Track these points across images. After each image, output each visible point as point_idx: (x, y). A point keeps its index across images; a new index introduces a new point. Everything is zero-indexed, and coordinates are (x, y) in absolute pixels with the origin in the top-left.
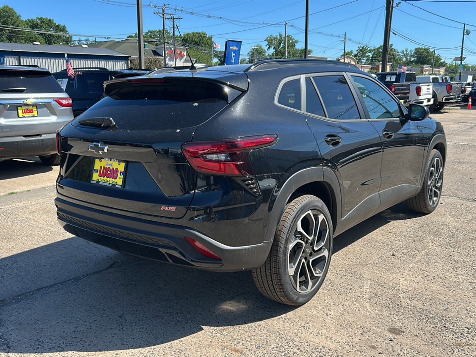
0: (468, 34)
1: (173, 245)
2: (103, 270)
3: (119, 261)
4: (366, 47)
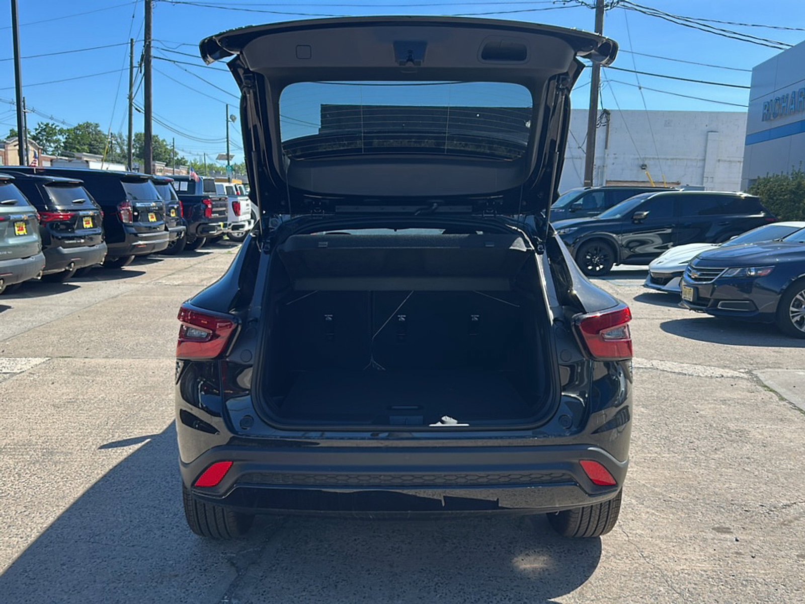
0: (233, 121)
1: (568, 477)
2: (239, 578)
3: (232, 555)
4: (52, 125)
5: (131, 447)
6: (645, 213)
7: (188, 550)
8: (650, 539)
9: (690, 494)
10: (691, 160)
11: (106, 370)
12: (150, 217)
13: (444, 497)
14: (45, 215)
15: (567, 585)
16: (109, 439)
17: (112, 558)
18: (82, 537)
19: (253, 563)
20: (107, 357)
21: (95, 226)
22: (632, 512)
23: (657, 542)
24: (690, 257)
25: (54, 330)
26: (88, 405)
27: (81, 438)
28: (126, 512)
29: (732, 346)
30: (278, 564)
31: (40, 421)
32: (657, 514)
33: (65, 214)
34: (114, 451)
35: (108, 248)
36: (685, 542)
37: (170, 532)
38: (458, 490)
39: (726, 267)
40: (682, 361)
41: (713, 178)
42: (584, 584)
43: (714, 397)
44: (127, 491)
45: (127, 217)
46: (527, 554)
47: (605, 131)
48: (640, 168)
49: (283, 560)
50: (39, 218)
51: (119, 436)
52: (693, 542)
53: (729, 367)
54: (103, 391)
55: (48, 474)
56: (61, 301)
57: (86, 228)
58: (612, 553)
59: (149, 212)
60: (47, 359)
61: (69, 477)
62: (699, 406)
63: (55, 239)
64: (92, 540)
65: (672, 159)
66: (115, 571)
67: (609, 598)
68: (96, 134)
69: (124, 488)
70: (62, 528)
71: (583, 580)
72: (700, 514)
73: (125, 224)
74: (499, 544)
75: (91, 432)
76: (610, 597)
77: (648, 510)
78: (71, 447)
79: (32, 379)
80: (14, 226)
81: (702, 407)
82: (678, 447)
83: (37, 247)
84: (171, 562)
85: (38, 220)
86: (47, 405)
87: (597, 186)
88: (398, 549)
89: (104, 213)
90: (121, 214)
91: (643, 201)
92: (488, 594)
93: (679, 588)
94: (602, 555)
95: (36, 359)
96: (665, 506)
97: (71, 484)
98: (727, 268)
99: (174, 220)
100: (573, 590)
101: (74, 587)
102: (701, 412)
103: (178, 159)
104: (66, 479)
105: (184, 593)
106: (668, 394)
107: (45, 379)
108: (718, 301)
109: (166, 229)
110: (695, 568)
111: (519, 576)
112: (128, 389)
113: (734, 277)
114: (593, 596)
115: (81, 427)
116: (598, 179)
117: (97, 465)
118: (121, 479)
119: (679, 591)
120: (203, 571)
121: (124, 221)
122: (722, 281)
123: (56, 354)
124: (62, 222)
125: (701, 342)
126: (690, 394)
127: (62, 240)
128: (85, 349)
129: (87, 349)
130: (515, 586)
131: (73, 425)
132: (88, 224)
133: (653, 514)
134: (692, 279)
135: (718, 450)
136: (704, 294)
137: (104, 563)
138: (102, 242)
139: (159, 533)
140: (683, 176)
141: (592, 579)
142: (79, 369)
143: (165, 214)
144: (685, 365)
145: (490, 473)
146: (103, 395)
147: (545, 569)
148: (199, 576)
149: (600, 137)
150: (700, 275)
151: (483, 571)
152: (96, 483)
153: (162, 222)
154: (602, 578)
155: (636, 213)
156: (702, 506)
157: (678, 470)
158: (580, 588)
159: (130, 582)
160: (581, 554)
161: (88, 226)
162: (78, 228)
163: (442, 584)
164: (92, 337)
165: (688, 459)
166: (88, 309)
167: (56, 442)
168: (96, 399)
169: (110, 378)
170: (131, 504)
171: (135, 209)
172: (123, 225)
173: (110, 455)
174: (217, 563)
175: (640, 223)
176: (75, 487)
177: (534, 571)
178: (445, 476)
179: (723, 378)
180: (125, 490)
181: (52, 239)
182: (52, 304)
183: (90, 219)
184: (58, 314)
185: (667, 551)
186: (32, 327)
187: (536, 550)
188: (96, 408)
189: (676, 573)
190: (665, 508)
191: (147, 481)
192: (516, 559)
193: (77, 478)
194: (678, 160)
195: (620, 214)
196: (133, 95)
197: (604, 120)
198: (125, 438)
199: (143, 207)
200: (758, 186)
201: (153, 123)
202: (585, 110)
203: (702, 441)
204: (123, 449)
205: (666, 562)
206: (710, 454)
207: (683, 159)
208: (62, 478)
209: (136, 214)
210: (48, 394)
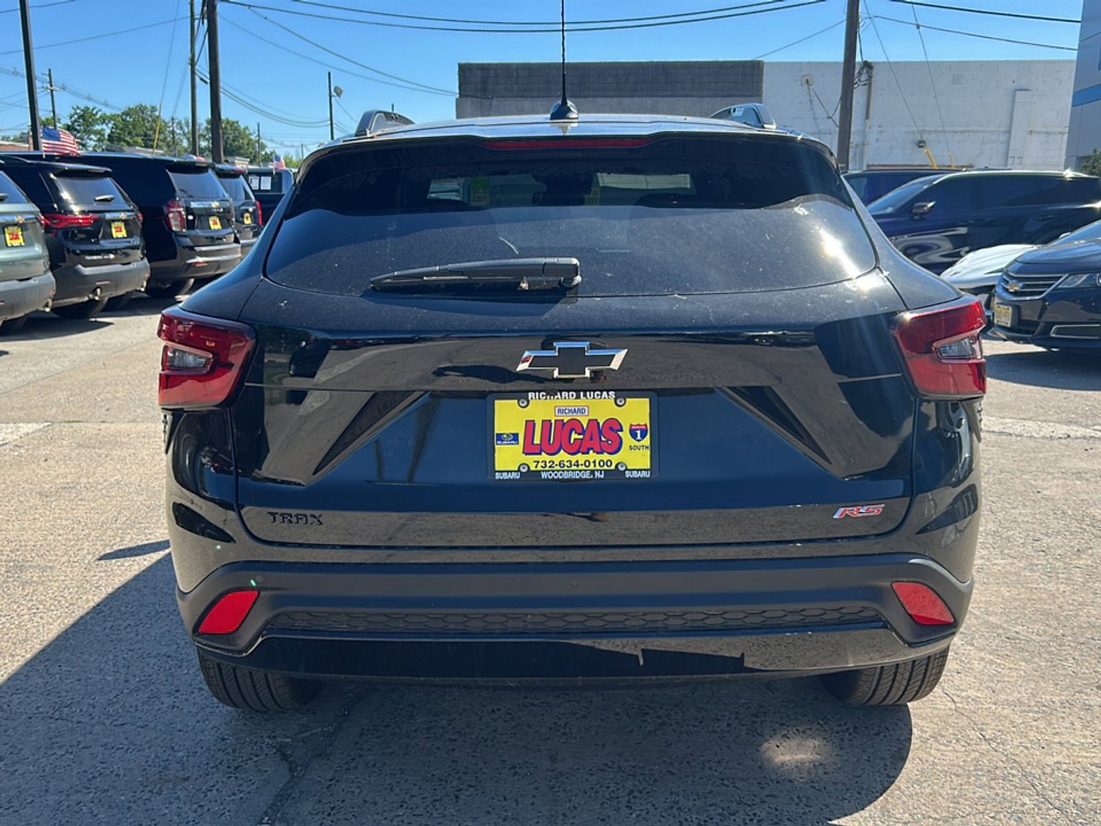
0: (339, 94)
1: (873, 613)
2: (292, 783)
3: (286, 740)
4: (93, 110)
5: (147, 557)
6: (931, 204)
7: (213, 732)
8: (993, 707)
9: (1049, 626)
10: (990, 132)
11: (130, 439)
12: (211, 223)
13: (642, 650)
14: (55, 219)
15: (859, 793)
16: (115, 544)
17: (83, 748)
18: (41, 709)
19: (320, 755)
20: (134, 421)
21: (130, 234)
22: (956, 659)
23: (1006, 711)
24: (1002, 264)
25: (64, 384)
26: (93, 492)
27: (72, 543)
28: (121, 666)
29: (1076, 392)
30: (360, 756)
31: (14, 518)
32: (999, 661)
33: (84, 216)
34: (119, 564)
35: (151, 269)
36: (1054, 712)
37: (187, 700)
38: (667, 640)
39: (1065, 272)
40: (1001, 415)
41: (1021, 158)
42: (888, 791)
43: (1061, 468)
44: (128, 630)
45: (178, 223)
46: (785, 736)
47: (866, 93)
48: (916, 147)
49: (369, 750)
50: (43, 222)
51: (132, 539)
52: (1067, 710)
53: (1076, 423)
54: (118, 470)
55: (9, 602)
56: (83, 343)
57: (117, 238)
58: (930, 732)
59: (210, 216)
60: (46, 424)
61: (41, 606)
62: (1039, 482)
63: (71, 254)
64: (57, 715)
65: (962, 132)
66: (85, 771)
67: (935, 819)
68: (154, 121)
69: (125, 624)
70: (12, 694)
71: (886, 784)
72: (1072, 661)
73: (175, 232)
74: (736, 718)
75: (90, 534)
76: (937, 816)
77: (982, 654)
78: (54, 558)
79: (16, 453)
80: (4, 233)
81: (1045, 485)
82: (1016, 549)
83: (43, 265)
84: (181, 754)
85: (41, 224)
86: (30, 494)
87: (855, 170)
88: (565, 728)
89: (143, 216)
90: (169, 219)
91: (926, 187)
92: (721, 811)
93: (1057, 798)
94: (913, 737)
95: (30, 425)
96: (1009, 648)
97: (41, 618)
98: (1067, 275)
99: (249, 229)
100: (870, 803)
101: (9, 802)
102: (1045, 492)
103: (266, 154)
104: (34, 611)
105: (195, 812)
106: (988, 465)
107: (35, 454)
108: (1050, 325)
109: (236, 241)
110: (1080, 760)
111: (774, 777)
112: (158, 467)
113: (1077, 288)
114: (907, 815)
115: (76, 526)
116: (856, 162)
117: (88, 587)
118: (123, 608)
119: (1057, 804)
120: (232, 770)
121: (174, 229)
122: (1058, 295)
123: (60, 417)
124: (81, 229)
125: (1026, 386)
126: (1022, 464)
127: (82, 256)
128: (104, 410)
129: (107, 410)
130: (767, 796)
131: (64, 522)
132: (119, 232)
133: (991, 662)
134: (1011, 293)
135: (1083, 552)
136: (1029, 315)
137: (68, 756)
138: (142, 259)
139: (168, 701)
140: (978, 156)
141: (901, 781)
142: (90, 439)
143: (234, 219)
144: (1007, 420)
145: (727, 608)
146: (118, 477)
147: (817, 764)
148: (224, 779)
149: (858, 102)
150: (1023, 288)
151: (711, 768)
152: (82, 618)
153: (230, 230)
154: (917, 780)
155: (917, 204)
156: (1072, 647)
157: (1022, 584)
158: (881, 798)
159: (107, 791)
160: (877, 734)
161: (120, 235)
162: (104, 238)
163: (640, 792)
164: (118, 392)
165: (1035, 568)
166: (119, 354)
167: (33, 550)
168: (106, 484)
169: (133, 451)
170: (132, 650)
171: (189, 211)
172: (173, 235)
173: (112, 570)
174: (257, 756)
175: (922, 219)
176: (48, 623)
177: (799, 767)
178: (644, 615)
179: (1070, 440)
180: (126, 628)
181: (66, 253)
182: (68, 348)
183: (122, 225)
184: (74, 361)
185: (1026, 728)
186: (34, 380)
187: (801, 729)
188: (104, 496)
189: (1048, 770)
190: (1011, 651)
191: (163, 612)
192: (766, 745)
193: (53, 607)
194: (971, 134)
195: (890, 206)
196: (196, 59)
197: (864, 77)
198: (140, 543)
199: (201, 209)
200: (1094, 163)
201: (222, 97)
202: (837, 63)
203: (1053, 537)
204: (134, 561)
205: (1026, 748)
206: (1071, 560)
207: (977, 132)
208: (30, 609)
209: (191, 217)
210: (36, 476)
